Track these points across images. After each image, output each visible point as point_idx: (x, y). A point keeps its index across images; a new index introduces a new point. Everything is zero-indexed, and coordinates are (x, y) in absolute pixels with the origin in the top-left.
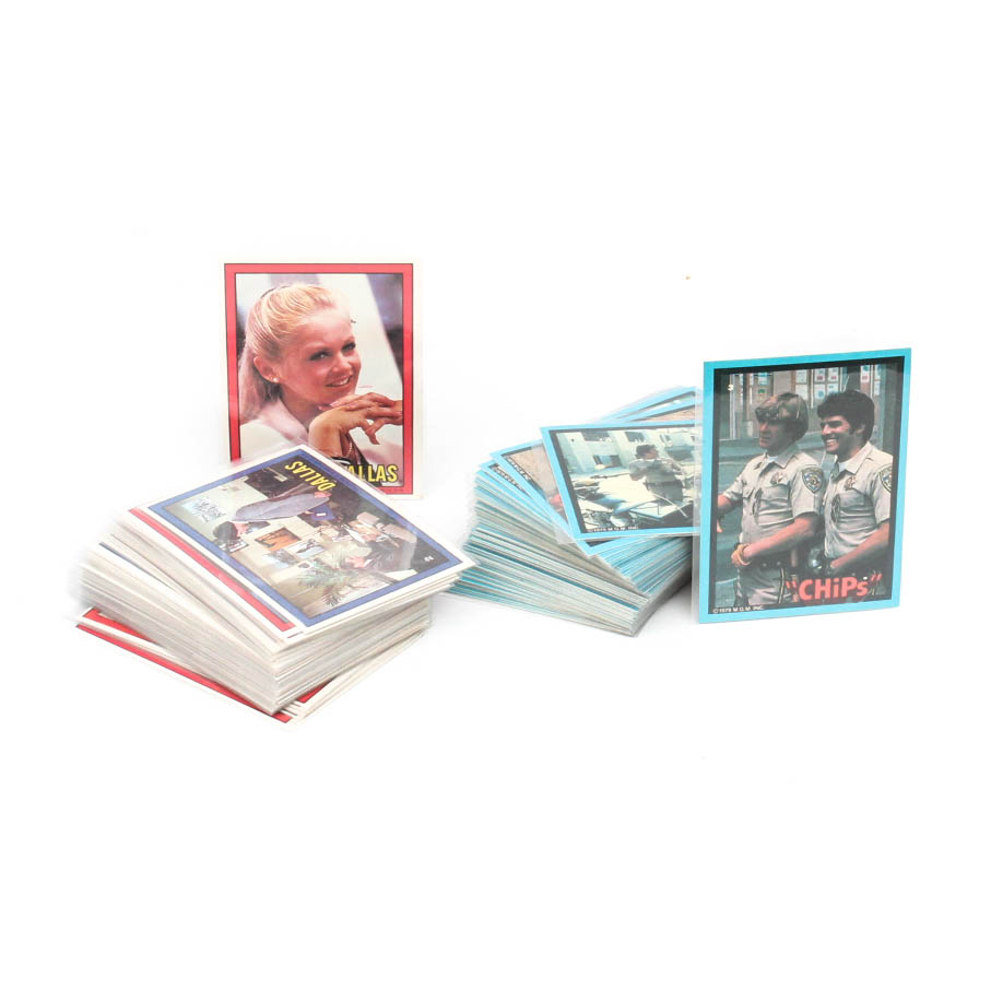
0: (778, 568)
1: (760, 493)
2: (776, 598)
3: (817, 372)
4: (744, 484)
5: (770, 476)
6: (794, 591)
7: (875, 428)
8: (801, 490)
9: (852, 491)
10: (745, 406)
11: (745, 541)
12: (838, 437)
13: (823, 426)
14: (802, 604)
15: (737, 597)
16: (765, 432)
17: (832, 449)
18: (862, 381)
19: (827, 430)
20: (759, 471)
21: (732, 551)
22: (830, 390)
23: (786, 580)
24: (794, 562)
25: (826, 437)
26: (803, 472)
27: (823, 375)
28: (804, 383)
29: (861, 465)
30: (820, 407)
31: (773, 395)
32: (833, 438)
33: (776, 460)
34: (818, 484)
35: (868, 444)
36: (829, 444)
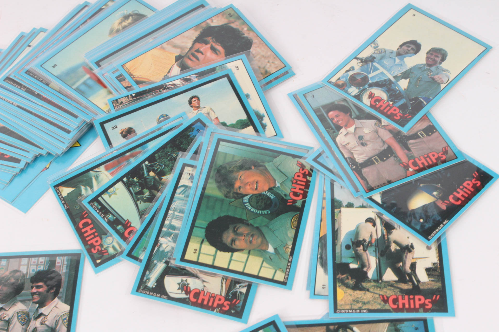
3: (33, 260)
7: (61, 290)
8: (15, 324)
9: (44, 325)
12: (40, 294)
13: (32, 287)
17: (36, 300)
18: (57, 264)
19: (34, 290)
22: (39, 269)
25: (33, 294)
26: (18, 313)
27: (36, 261)
28: (26, 265)
29: (51, 311)
30: (32, 277)
31: (7, 270)
32: (37, 295)
33: (4, 306)
34: (25, 321)
35: (56, 299)
36: (34, 298)
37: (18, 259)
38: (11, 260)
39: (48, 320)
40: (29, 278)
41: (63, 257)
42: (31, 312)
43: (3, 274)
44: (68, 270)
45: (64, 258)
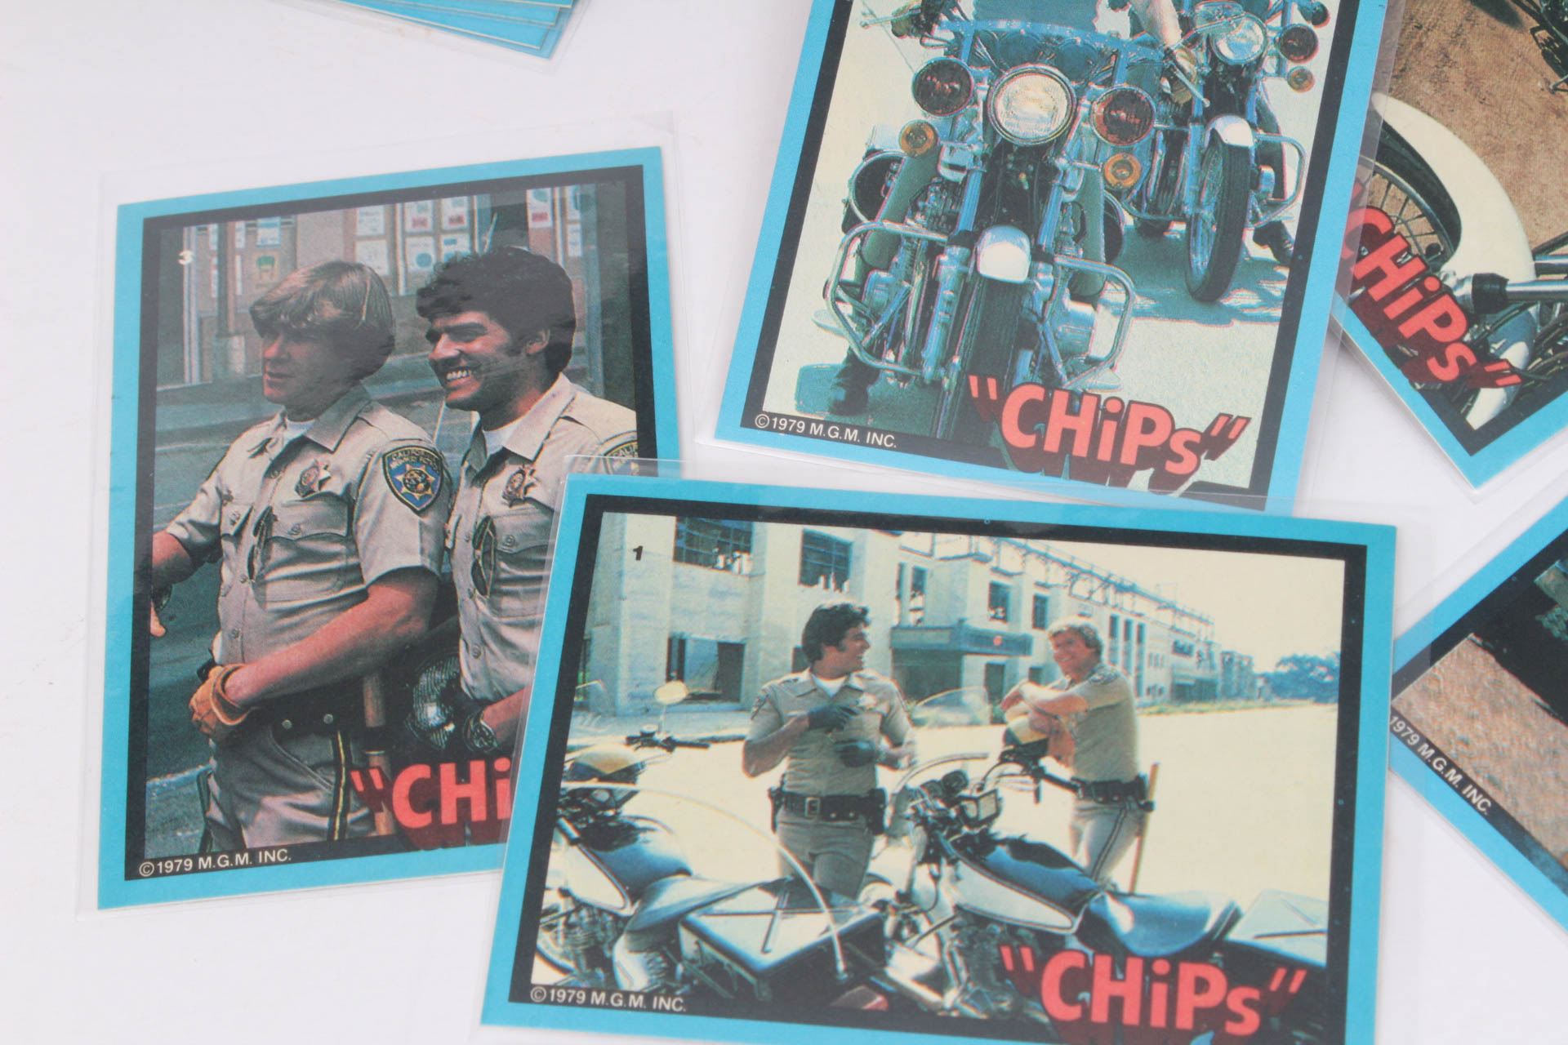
0: (328, 732)
1: (268, 518)
2: (324, 823)
3: (412, 210)
4: (225, 498)
5: (293, 474)
6: (377, 799)
7: (578, 340)
8: (381, 511)
9: (528, 505)
10: (223, 298)
11: (229, 657)
12: (474, 365)
13: (434, 337)
14: (404, 841)
15: (210, 823)
16: (277, 361)
17: (461, 395)
18: (533, 224)
19: (446, 349)
20: (264, 461)
21: (190, 687)
22: (448, 250)
23: (350, 768)
24: (373, 714)
25: (443, 367)
26: (386, 458)
27: (428, 216)
28: (379, 237)
29: (548, 436)
30: (423, 293)
31: (295, 268)
32: (462, 369)
33: (310, 430)
34: (429, 492)
35: (562, 381)
36: (453, 384)
37: (337, 215)
38: (302, 218)
39: (537, 479)
40: (408, 297)
41: (557, 189)
42: (450, 450)
43: (278, 286)
44: (593, 247)
45: (562, 192)
